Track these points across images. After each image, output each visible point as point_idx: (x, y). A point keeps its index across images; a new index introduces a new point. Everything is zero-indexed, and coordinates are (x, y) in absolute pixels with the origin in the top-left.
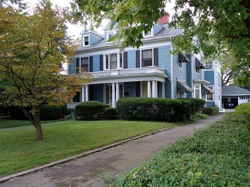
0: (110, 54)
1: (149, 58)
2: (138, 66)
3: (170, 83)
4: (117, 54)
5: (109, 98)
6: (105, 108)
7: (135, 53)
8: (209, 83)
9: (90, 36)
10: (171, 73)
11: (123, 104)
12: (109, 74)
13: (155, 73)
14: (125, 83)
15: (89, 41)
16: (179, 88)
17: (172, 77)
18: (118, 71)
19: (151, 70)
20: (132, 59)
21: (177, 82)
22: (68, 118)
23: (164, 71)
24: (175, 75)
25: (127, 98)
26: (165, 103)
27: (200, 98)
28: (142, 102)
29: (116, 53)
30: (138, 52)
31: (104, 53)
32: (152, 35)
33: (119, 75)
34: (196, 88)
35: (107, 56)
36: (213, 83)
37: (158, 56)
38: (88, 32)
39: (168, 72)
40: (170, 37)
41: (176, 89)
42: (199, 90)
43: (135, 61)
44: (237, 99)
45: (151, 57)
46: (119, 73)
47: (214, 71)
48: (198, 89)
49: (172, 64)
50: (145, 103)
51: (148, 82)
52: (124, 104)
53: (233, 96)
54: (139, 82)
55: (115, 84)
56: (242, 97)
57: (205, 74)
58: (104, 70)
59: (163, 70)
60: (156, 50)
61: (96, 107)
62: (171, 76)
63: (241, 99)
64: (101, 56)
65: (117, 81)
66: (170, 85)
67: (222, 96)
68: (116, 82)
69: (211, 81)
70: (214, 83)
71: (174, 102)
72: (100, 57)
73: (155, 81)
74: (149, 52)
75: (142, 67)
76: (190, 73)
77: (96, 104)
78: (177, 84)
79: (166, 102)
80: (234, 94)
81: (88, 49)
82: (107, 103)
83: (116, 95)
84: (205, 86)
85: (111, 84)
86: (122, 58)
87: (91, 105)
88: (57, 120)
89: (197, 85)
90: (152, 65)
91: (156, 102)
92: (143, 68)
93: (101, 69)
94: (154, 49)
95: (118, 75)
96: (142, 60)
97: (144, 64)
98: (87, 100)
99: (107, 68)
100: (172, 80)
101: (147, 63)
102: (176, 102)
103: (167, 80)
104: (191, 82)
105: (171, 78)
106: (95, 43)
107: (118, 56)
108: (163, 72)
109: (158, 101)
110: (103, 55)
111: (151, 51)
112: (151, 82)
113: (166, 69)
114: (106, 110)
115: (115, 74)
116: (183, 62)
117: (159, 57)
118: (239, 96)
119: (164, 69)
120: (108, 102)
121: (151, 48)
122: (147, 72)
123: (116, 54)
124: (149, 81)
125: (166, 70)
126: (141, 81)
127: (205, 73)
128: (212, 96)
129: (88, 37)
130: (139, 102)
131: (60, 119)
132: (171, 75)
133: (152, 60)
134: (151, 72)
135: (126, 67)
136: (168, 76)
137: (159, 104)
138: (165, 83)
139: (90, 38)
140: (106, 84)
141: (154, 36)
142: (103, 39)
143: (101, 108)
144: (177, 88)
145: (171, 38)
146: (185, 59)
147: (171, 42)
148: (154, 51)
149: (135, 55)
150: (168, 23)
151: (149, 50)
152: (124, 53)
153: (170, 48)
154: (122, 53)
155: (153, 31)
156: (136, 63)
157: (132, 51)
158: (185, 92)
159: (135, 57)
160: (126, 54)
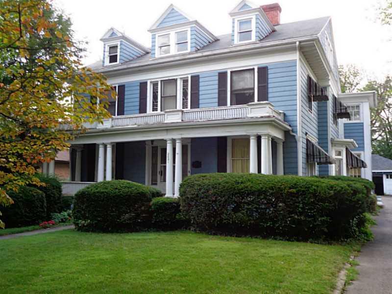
0: (161, 81)
3: (296, 142)
4: (176, 80)
5: (159, 174)
6: (151, 201)
7: (217, 78)
8: (356, 147)
9: (121, 44)
10: (296, 121)
11: (200, 189)
12: (159, 119)
13: (269, 117)
14: (193, 139)
15: (118, 54)
17: (299, 128)
18: (180, 113)
19: (257, 111)
20: (209, 90)
21: (307, 140)
22: (62, 219)
23: (282, 115)
24: (304, 126)
25: (208, 175)
26: (315, 190)
27: (345, 174)
28: (251, 187)
29: (176, 78)
30: (222, 76)
31: (149, 77)
32: (254, 39)
33: (182, 120)
34: (336, 155)
35: (155, 85)
36: (362, 147)
37: (268, 83)
38: (116, 35)
39: (291, 118)
40: (295, 43)
41: (305, 156)
42: (342, 159)
43: (216, 93)
44: (382, 178)
45: (252, 86)
46: (182, 117)
47: (363, 123)
48: (340, 157)
49: (298, 102)
50: (259, 188)
51: (251, 138)
52: (202, 191)
53: (375, 173)
55: (174, 141)
56: (390, 175)
57: (345, 130)
58: (148, 112)
60: (263, 71)
61: (129, 196)
64: (143, 85)
65: (177, 136)
66: (296, 147)
68: (174, 137)
70: (364, 147)
72: (140, 86)
73: (269, 135)
74: (248, 75)
76: (325, 124)
77: (129, 188)
78: (307, 145)
80: (378, 169)
81: (115, 69)
83: (174, 167)
84: (353, 152)
85: (164, 141)
86: (187, 89)
87: (117, 190)
89: (338, 148)
90: (254, 101)
92: (234, 107)
93: (143, 109)
94: (259, 68)
95: (180, 121)
96: (232, 92)
97: (235, 99)
98: (109, 178)
99: (155, 109)
100: (299, 134)
101: (242, 98)
103: (289, 137)
104: (327, 143)
105: (296, 132)
106: (131, 59)
107: (180, 84)
108: (281, 118)
110: (146, 83)
111: (252, 72)
112: (259, 139)
113: (285, 112)
114: (155, 204)
115: (174, 118)
117: (270, 86)
118: (385, 173)
119: (281, 112)
120: (154, 182)
121: (252, 67)
122: (250, 115)
123: (174, 79)
124: (254, 136)
125: (285, 115)
127: (344, 127)
128: (360, 172)
129: (117, 46)
132: (298, 125)
133: (254, 93)
134: (259, 115)
135: (195, 104)
136: (290, 126)
138: (283, 143)
139: (121, 48)
140: (152, 141)
141: (258, 42)
142: (148, 53)
143: (142, 197)
144: (307, 154)
145: (298, 43)
147: (298, 53)
148: (258, 72)
149: (217, 82)
150: (278, 24)
151: (248, 72)
152: (192, 77)
153: (296, 66)
154: (188, 77)
155: (256, 32)
156: (219, 98)
157: (209, 74)
158: (316, 163)
159: (217, 87)
160: (196, 79)
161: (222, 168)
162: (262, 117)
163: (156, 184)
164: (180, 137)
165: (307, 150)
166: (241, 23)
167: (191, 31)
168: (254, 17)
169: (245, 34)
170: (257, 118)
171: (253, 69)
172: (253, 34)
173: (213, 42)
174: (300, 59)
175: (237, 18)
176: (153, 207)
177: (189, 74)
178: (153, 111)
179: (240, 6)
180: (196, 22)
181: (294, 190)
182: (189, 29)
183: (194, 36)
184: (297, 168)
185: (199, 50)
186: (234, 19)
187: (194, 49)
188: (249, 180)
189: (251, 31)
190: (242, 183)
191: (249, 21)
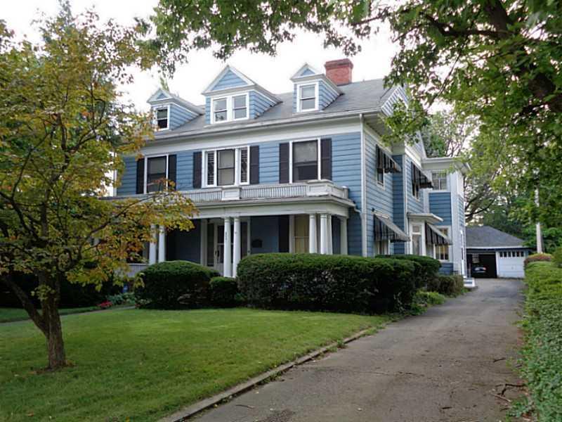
0: (217, 151)
1: (310, 160)
2: (283, 178)
3: (360, 219)
5: (216, 253)
6: (210, 280)
7: (278, 149)
8: (440, 221)
9: (171, 108)
10: (360, 197)
11: (256, 268)
12: (215, 196)
13: (327, 195)
14: (252, 218)
15: (168, 118)
16: (379, 231)
17: (363, 205)
18: (238, 190)
19: (317, 189)
20: (269, 163)
21: (375, 216)
22: (117, 301)
23: (346, 191)
24: (370, 201)
25: (264, 254)
26: (357, 267)
27: (424, 253)
28: (302, 266)
29: (233, 148)
30: (284, 147)
31: (204, 147)
32: (317, 107)
33: (240, 198)
34: (414, 231)
35: (210, 155)
36: (448, 221)
37: (331, 157)
38: (166, 97)
39: (355, 194)
41: (371, 234)
42: (420, 236)
43: (277, 166)
44: (494, 256)
45: (315, 160)
46: (240, 194)
48: (419, 233)
49: (363, 177)
51: (311, 217)
52: (258, 270)
53: (485, 249)
54: (287, 216)
56: (504, 253)
57: (430, 201)
58: (203, 186)
59: (344, 189)
60: (327, 143)
61: (190, 275)
62: (361, 203)
63: (501, 256)
64: (197, 156)
65: (235, 214)
66: (360, 225)
67: (467, 249)
68: (232, 215)
69: (445, 215)
70: (451, 221)
71: (379, 266)
72: (194, 157)
73: (328, 214)
74: (311, 148)
75: (293, 181)
76: (400, 197)
77: (189, 268)
78: (374, 221)
79: (359, 264)
80: (488, 246)
81: (166, 136)
82: (208, 265)
83: (232, 247)
84: (432, 227)
85: (222, 220)
86: (246, 160)
87: (178, 271)
88: (91, 308)
89: (416, 224)
90: (316, 178)
91: (335, 266)
92: (296, 184)
93: (197, 184)
94: (322, 140)
95: (238, 198)
96: (294, 164)
97: (297, 174)
98: (162, 259)
99: (210, 181)
100: (364, 211)
101: (306, 172)
102: (382, 266)
103: (353, 213)
104: (403, 218)
105: (360, 209)
106: (182, 123)
107: (238, 155)
108: (344, 195)
109: (340, 263)
110: (200, 153)
111: (315, 144)
112: (318, 217)
113: (350, 188)
114: (213, 283)
115: (233, 196)
116: (385, 172)
117: (333, 159)
118: (497, 249)
119: (345, 187)
120: (210, 263)
121: (314, 139)
122: (309, 194)
123: (231, 150)
124: (313, 214)
125: (349, 190)
126: (292, 215)
127: (430, 197)
128: (447, 250)
129: (166, 110)
130: (294, 264)
131: (96, 305)
132: (362, 201)
133: (317, 166)
134: (318, 194)
135: (255, 180)
136: (354, 202)
137: (342, 269)
138: (348, 220)
139: (171, 112)
140: (208, 219)
141: (322, 111)
142: (201, 115)
143: (202, 277)
144: (374, 231)
145: (361, 115)
146: (391, 166)
147: (362, 125)
148: (322, 144)
149: (278, 154)
150: (349, 83)
151: (311, 143)
152: (251, 148)
153: (360, 138)
154: (246, 148)
155: (320, 100)
156: (280, 171)
157: (269, 145)
158: (389, 241)
159: (278, 159)
160: (255, 150)
161: (284, 248)
162: (320, 196)
163: (212, 266)
164: (238, 215)
165: (374, 227)
166: (303, 88)
167: (250, 96)
168: (317, 83)
169: (307, 101)
170: (315, 196)
171: (317, 141)
172: (317, 102)
173: (275, 105)
174: (364, 131)
175: (299, 84)
176: (212, 286)
177: (248, 144)
178: (209, 184)
179: (303, 71)
180: (256, 86)
181: (339, 268)
182: (248, 94)
183: (253, 102)
184: (361, 246)
185: (258, 116)
186: (295, 85)
187: (253, 116)
188: (301, 260)
189: (314, 98)
190: (294, 262)
191: (313, 87)
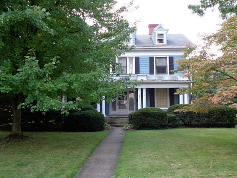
0: (118, 58)
1: (164, 65)
2: (151, 72)
5: (117, 105)
7: (149, 59)
18: (146, 76)
29: (126, 57)
32: (165, 43)
43: (148, 67)
45: (166, 65)
54: (154, 89)
65: (144, 87)
74: (164, 60)
75: (156, 74)
85: (137, 89)
94: (169, 57)
95: (146, 80)
96: (156, 66)
101: (161, 70)
107: (128, 60)
117: (174, 65)
141: (167, 45)
148: (169, 59)
149: (149, 62)
151: (164, 58)
155: (166, 40)
156: (150, 69)
157: (145, 57)
160: (137, 59)
163: (115, 110)
166: (159, 35)
167: (133, 35)
168: (165, 33)
171: (167, 57)
177: (134, 56)
179: (158, 27)
189: (163, 39)
191: (162, 35)
